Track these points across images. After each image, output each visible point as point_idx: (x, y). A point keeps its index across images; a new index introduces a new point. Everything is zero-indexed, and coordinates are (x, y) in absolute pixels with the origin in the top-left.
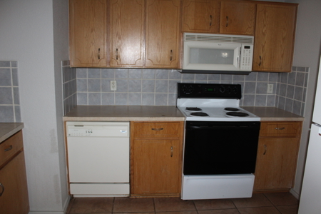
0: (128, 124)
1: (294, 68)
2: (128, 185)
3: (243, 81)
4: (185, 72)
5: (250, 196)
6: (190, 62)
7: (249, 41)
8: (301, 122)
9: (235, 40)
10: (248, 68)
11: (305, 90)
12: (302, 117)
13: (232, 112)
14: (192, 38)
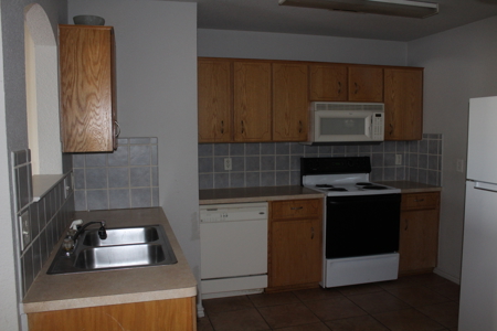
0: (267, 204)
1: (426, 136)
2: (266, 276)
3: (371, 152)
4: (315, 144)
5: (395, 277)
6: (322, 133)
7: (380, 108)
8: (439, 192)
9: (366, 108)
10: (380, 137)
11: (440, 158)
12: (439, 186)
13: (367, 186)
14: (323, 108)
